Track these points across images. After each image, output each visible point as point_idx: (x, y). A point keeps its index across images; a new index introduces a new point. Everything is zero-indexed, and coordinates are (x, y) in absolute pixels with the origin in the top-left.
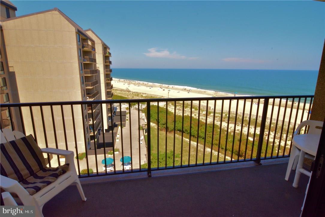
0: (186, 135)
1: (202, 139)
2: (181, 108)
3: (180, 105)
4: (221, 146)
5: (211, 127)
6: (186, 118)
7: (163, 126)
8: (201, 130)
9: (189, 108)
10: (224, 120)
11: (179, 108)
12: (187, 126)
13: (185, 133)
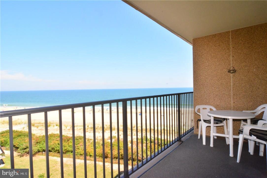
0: (53, 153)
1: (70, 152)
2: (43, 128)
3: (42, 125)
4: (89, 154)
5: (77, 140)
6: (51, 136)
7: (24, 151)
8: (69, 144)
9: (52, 126)
10: (87, 130)
11: (41, 128)
12: (53, 144)
13: (52, 152)
